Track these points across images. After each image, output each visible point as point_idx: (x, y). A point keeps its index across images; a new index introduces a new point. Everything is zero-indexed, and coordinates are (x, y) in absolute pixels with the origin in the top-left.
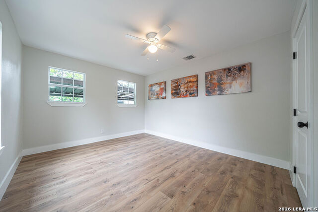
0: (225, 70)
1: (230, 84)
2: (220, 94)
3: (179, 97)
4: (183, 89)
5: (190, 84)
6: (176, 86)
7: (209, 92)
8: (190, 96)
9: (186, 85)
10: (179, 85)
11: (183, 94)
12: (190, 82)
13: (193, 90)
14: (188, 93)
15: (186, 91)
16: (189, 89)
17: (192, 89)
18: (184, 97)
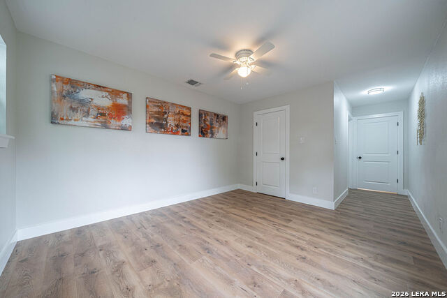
0: (215, 114)
1: (218, 129)
2: (211, 137)
3: (164, 133)
4: (171, 122)
5: (183, 117)
6: (158, 113)
7: (203, 133)
8: (182, 135)
9: (177, 117)
10: (165, 113)
11: (172, 129)
12: (183, 114)
13: (187, 127)
14: (180, 130)
15: (177, 126)
16: (181, 123)
17: (184, 125)
18: (174, 134)
